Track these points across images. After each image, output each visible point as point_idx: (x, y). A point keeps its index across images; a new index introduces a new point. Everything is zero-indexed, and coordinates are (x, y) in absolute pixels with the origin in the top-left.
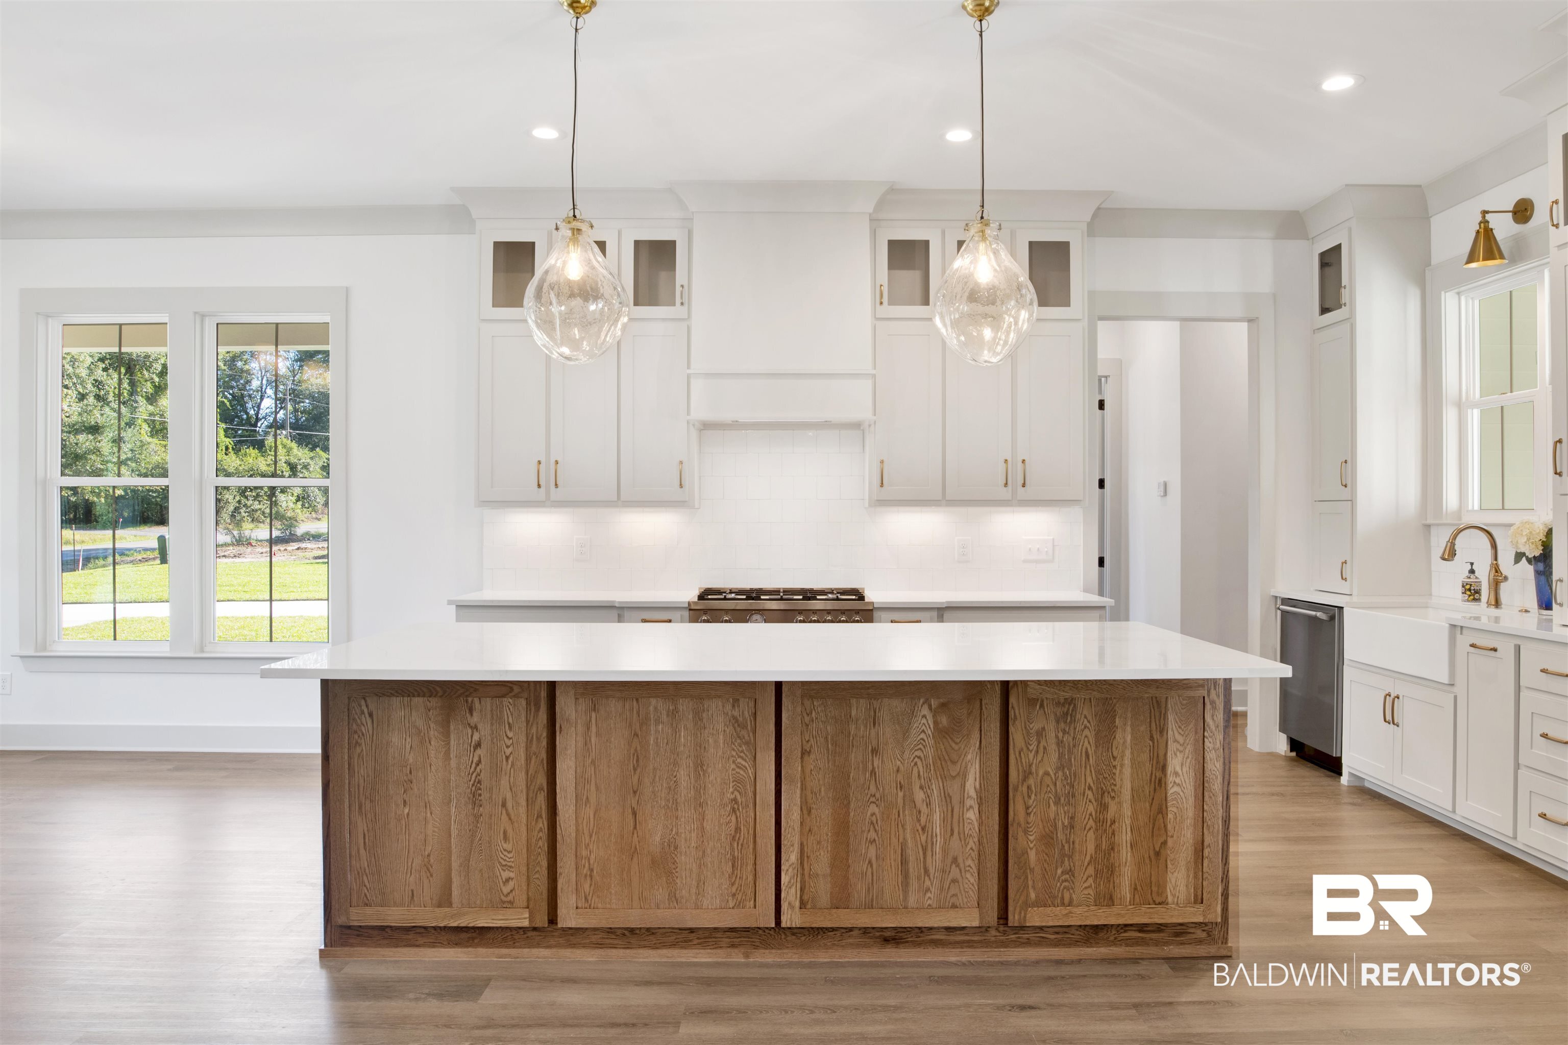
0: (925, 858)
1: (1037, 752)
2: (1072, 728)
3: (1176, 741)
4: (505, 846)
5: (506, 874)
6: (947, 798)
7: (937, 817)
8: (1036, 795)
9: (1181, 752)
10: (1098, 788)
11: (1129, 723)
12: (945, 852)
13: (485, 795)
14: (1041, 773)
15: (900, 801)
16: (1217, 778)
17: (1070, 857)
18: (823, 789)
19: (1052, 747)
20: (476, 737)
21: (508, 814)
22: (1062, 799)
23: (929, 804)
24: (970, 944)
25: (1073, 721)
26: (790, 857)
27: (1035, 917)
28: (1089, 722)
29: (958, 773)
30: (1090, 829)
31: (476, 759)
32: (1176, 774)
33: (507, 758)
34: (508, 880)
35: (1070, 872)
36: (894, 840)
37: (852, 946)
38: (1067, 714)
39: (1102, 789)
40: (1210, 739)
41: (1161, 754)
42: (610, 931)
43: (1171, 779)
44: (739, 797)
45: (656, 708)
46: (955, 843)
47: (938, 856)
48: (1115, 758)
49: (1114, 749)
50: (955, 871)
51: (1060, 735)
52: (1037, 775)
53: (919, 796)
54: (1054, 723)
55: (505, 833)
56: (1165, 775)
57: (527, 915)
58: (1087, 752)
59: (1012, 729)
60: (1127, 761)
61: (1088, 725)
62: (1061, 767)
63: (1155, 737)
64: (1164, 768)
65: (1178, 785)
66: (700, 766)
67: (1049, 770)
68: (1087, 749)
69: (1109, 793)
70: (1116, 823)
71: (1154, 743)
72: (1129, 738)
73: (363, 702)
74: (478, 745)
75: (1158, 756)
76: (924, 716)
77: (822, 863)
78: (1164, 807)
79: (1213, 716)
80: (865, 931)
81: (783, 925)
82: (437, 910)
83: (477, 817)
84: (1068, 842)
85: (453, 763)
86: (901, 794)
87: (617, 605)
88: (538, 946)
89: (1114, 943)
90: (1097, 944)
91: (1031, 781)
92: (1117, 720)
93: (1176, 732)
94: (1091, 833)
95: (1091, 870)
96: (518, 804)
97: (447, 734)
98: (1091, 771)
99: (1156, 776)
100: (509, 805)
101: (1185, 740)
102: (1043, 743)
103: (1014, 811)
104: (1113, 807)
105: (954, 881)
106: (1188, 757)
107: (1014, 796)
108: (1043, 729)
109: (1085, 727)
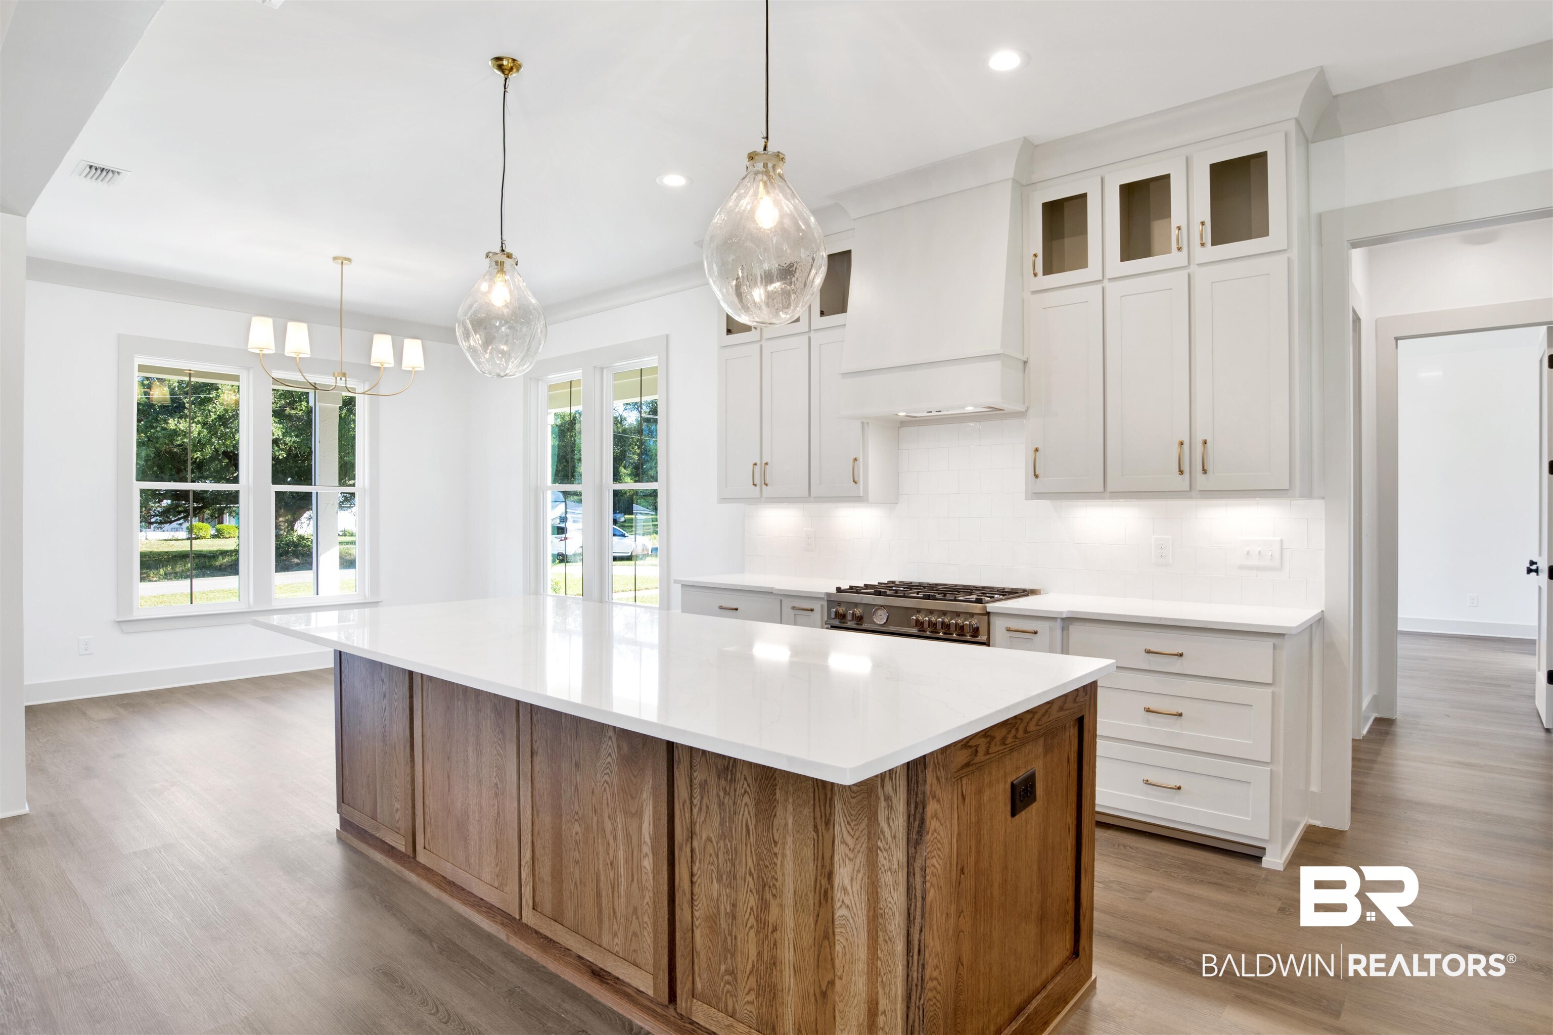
0: (613, 897)
1: (700, 809)
2: (732, 789)
3: (844, 842)
4: (396, 781)
5: (396, 805)
6: (629, 836)
7: (621, 854)
8: (700, 862)
9: (851, 860)
10: (759, 877)
11: (791, 800)
12: (628, 897)
13: (388, 737)
14: (704, 837)
15: (595, 825)
16: (894, 915)
17: (733, 955)
18: (545, 794)
19: (715, 807)
21: (397, 757)
22: (724, 877)
23: (615, 838)
25: (733, 780)
26: (527, 855)
27: (701, 1014)
28: (749, 786)
29: (636, 811)
30: (751, 928)
31: (384, 707)
32: (845, 890)
33: (395, 709)
34: (397, 810)
35: (733, 974)
36: (592, 868)
38: (728, 768)
39: (763, 880)
40: (885, 854)
41: (827, 855)
42: (441, 877)
43: (838, 895)
44: (498, 783)
46: (636, 894)
47: (623, 900)
48: (776, 843)
49: (775, 831)
50: (636, 924)
51: (722, 794)
52: (701, 838)
53: (608, 826)
54: (716, 778)
55: (396, 770)
56: (832, 887)
57: (404, 843)
58: (747, 826)
59: (676, 773)
60: (789, 852)
61: (748, 789)
62: (723, 836)
63: (819, 827)
64: (830, 876)
65: (848, 907)
66: (478, 746)
67: (712, 835)
68: (747, 821)
69: (770, 887)
70: (778, 932)
71: (818, 836)
72: (790, 821)
75: (823, 857)
76: (610, 738)
77: (546, 868)
78: (831, 933)
79: (888, 819)
80: (578, 958)
81: (523, 919)
82: (372, 822)
84: (731, 934)
86: (595, 819)
88: (413, 872)
92: (778, 791)
93: (844, 829)
94: (752, 933)
95: (753, 982)
97: (373, 683)
98: (751, 852)
99: (821, 884)
100: (397, 748)
101: (856, 845)
102: (705, 800)
103: (679, 874)
104: (774, 910)
105: (635, 933)
106: (859, 871)
107: (679, 855)
108: (706, 781)
109: (745, 792)
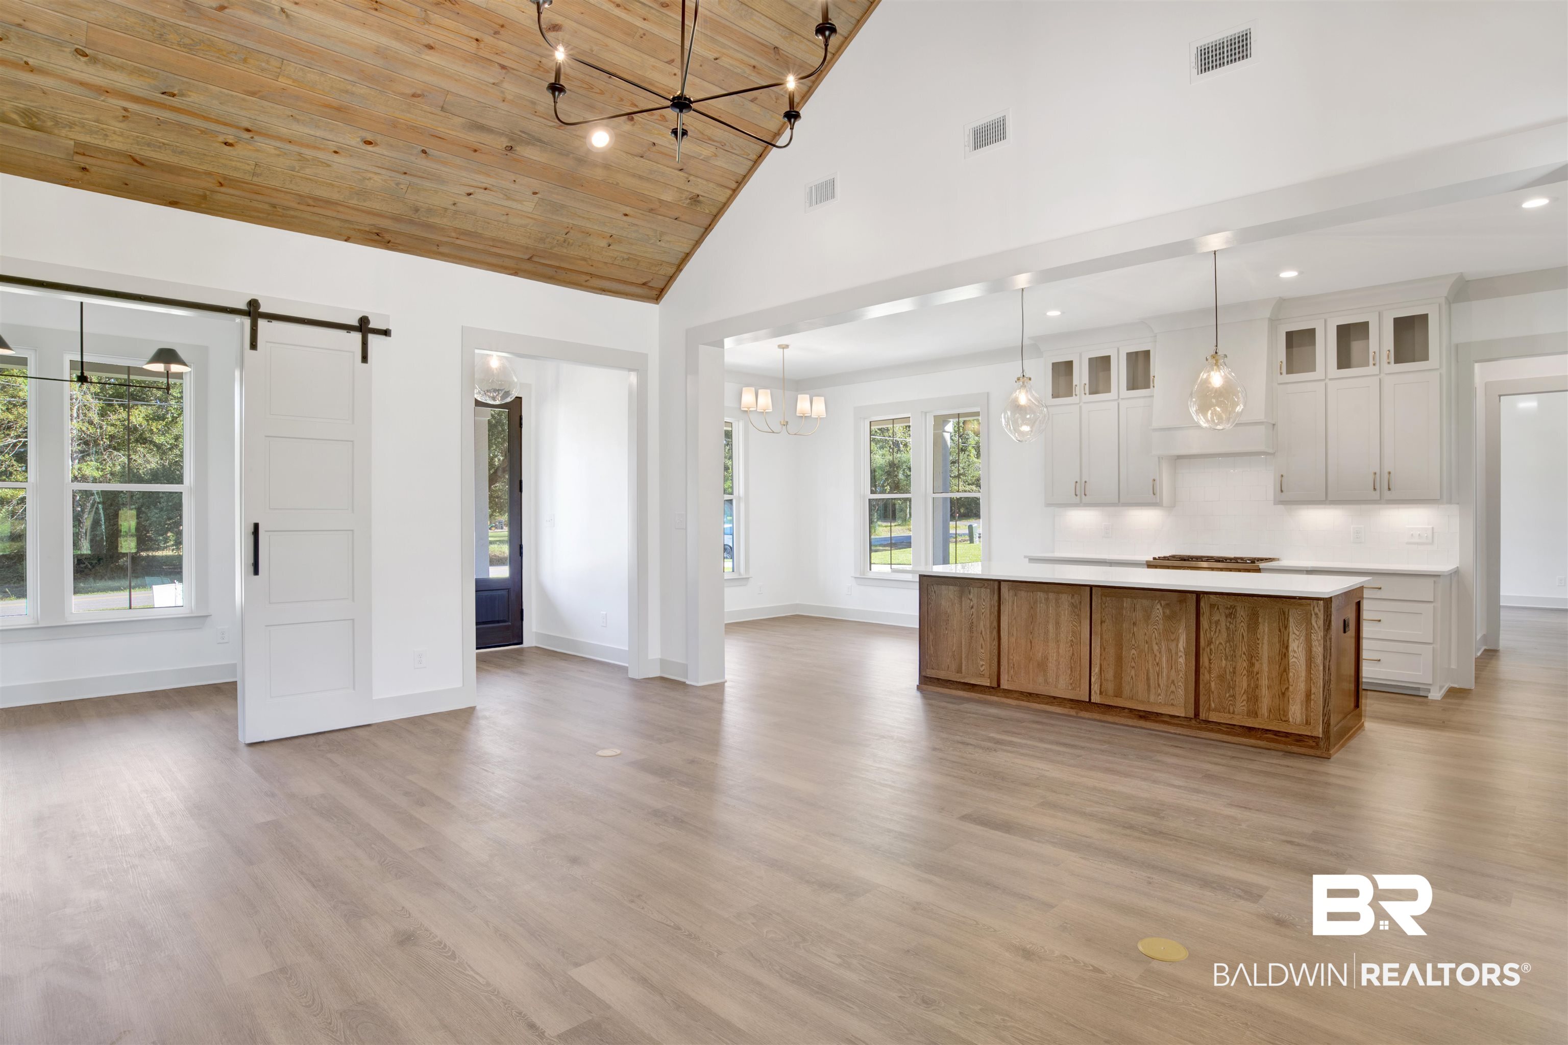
0: (1158, 679)
1: (1215, 632)
2: (1234, 621)
3: (1294, 633)
4: (982, 651)
5: (982, 663)
6: (1169, 650)
7: (1164, 659)
8: (1215, 654)
9: (1297, 640)
10: (1249, 654)
11: (1267, 621)
12: (1168, 678)
13: (975, 629)
14: (1217, 643)
15: (1146, 649)
16: (1319, 656)
17: (1233, 688)
18: (1110, 640)
19: (1224, 630)
20: (971, 604)
21: (983, 637)
22: (1229, 658)
23: (1160, 652)
24: (1182, 726)
25: (1235, 617)
26: (1096, 670)
27: (1214, 717)
28: (1244, 619)
29: (1175, 638)
30: (1244, 675)
31: (971, 613)
32: (1295, 652)
33: (983, 613)
34: (982, 665)
35: (1234, 696)
36: (1143, 668)
37: (1124, 717)
38: (1232, 613)
39: (1251, 655)
40: (1315, 635)
41: (1286, 639)
42: (1022, 693)
43: (1291, 654)
44: (1074, 639)
45: (1040, 597)
46: (1173, 673)
47: (1165, 679)
48: (1258, 639)
49: (1258, 634)
50: (1173, 688)
51: (1228, 624)
52: (1215, 644)
53: (1156, 648)
54: (1225, 618)
55: (982, 645)
56: (1288, 652)
57: (989, 681)
58: (1242, 634)
59: (1201, 619)
60: (1265, 641)
61: (1243, 620)
62: (1229, 641)
63: (1282, 630)
64: (1287, 648)
65: (1296, 658)
66: (1058, 624)
67: (1222, 642)
68: (1242, 633)
69: (1255, 657)
70: (1260, 674)
71: (1281, 633)
72: (1266, 630)
74: (972, 607)
75: (1283, 640)
76: (1158, 609)
77: (1110, 674)
78: (1287, 669)
79: (1316, 621)
80: (1131, 710)
81: (1092, 701)
82: (957, 674)
83: (972, 637)
84: (1232, 680)
85: (963, 614)
86: (1147, 646)
87: (1108, 561)
88: (994, 695)
89: (1260, 739)
90: (1250, 737)
91: (1212, 646)
92: (1260, 619)
93: (1294, 628)
94: (1245, 677)
95: (1245, 697)
96: (986, 633)
97: (961, 602)
98: (1245, 645)
99: (1282, 652)
100: (983, 633)
101: (1300, 634)
102: (1219, 627)
103: (1203, 660)
104: (1257, 665)
105: (1172, 692)
106: (1301, 643)
107: (1203, 653)
108: (1219, 620)
109: (1242, 621)
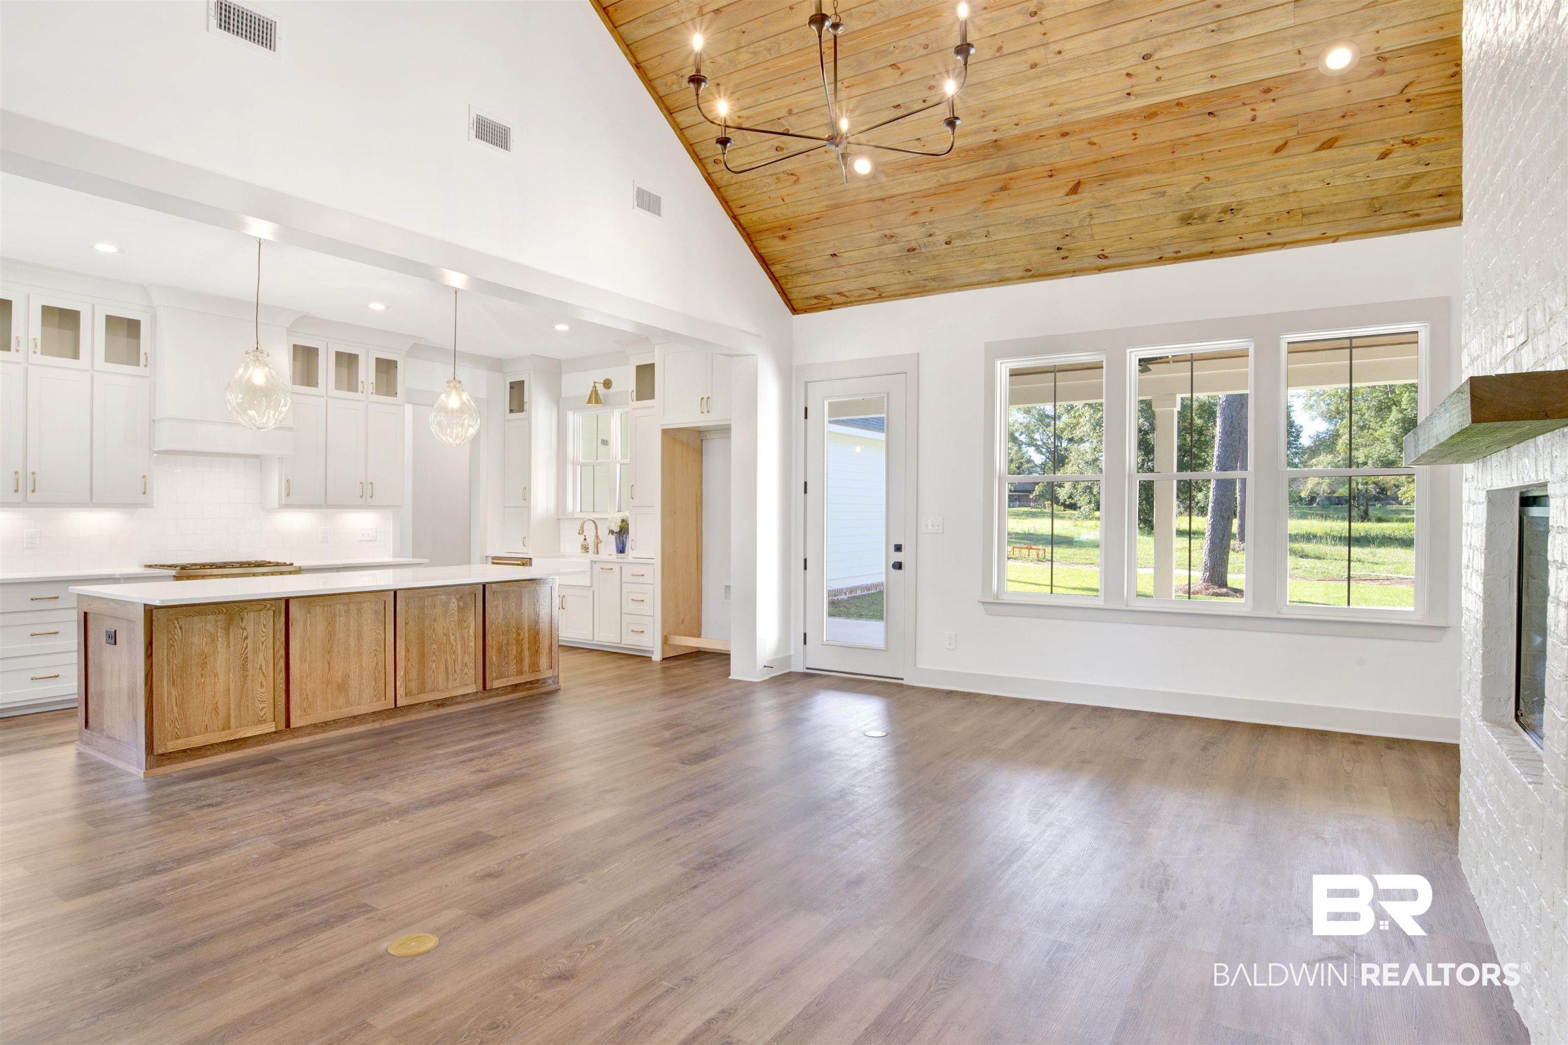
0: (455, 665)
1: (495, 614)
2: (508, 603)
3: (542, 605)
4: (261, 690)
5: (261, 706)
6: (463, 637)
8: (495, 632)
9: (544, 609)
11: (527, 599)
12: (462, 662)
13: (250, 665)
14: (497, 623)
15: (445, 641)
17: (508, 657)
18: (414, 640)
19: (501, 612)
20: (245, 634)
21: (263, 673)
22: (505, 633)
23: (456, 641)
24: (471, 701)
25: (508, 599)
26: (400, 673)
27: (497, 684)
28: (514, 600)
29: (467, 626)
30: (514, 644)
31: (245, 646)
32: (542, 618)
33: (263, 643)
34: (263, 709)
35: (507, 663)
36: (443, 659)
37: (427, 710)
38: (506, 597)
39: (518, 627)
42: (315, 725)
43: (541, 620)
44: (378, 648)
45: (339, 610)
46: (466, 657)
47: (460, 664)
48: (522, 614)
49: (522, 610)
50: (466, 670)
51: (504, 606)
53: (452, 638)
54: (502, 601)
55: (261, 683)
56: (539, 619)
58: (513, 613)
59: (486, 605)
60: (526, 614)
62: (504, 620)
63: (535, 604)
64: (538, 616)
65: (543, 622)
67: (500, 621)
68: (513, 611)
69: (520, 628)
70: (523, 641)
71: (535, 606)
72: (527, 605)
73: (176, 621)
74: (246, 638)
75: (536, 611)
77: (414, 673)
78: (539, 632)
80: (430, 702)
81: (398, 706)
82: (222, 732)
83: (245, 677)
84: (506, 651)
85: (232, 649)
86: (445, 638)
88: (277, 741)
89: (522, 691)
90: (517, 692)
91: (493, 627)
92: (523, 598)
93: (542, 601)
94: (514, 646)
95: (515, 661)
96: (268, 666)
97: (228, 634)
98: (514, 620)
99: (536, 620)
100: (264, 668)
101: (545, 604)
102: (498, 610)
103: (488, 640)
105: (466, 674)
107: (487, 634)
108: (498, 604)
109: (512, 602)
